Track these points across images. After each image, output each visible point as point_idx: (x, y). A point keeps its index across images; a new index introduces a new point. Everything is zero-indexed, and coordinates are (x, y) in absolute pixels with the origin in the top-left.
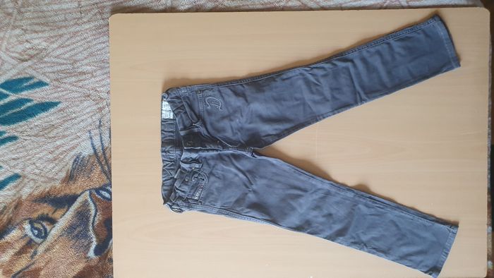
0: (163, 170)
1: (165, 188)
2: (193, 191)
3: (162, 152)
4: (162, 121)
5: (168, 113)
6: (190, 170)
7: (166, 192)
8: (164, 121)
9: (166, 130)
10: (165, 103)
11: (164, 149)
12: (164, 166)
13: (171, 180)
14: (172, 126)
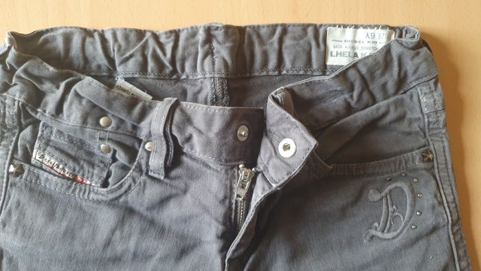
0: (140, 34)
1: (76, 41)
2: (63, 142)
3: (209, 31)
4: (316, 29)
5: (346, 48)
6: (143, 134)
7: (60, 43)
8: (317, 35)
9: (288, 41)
10: (381, 39)
11: (220, 35)
12: (156, 37)
13: (103, 61)
14: (300, 63)
